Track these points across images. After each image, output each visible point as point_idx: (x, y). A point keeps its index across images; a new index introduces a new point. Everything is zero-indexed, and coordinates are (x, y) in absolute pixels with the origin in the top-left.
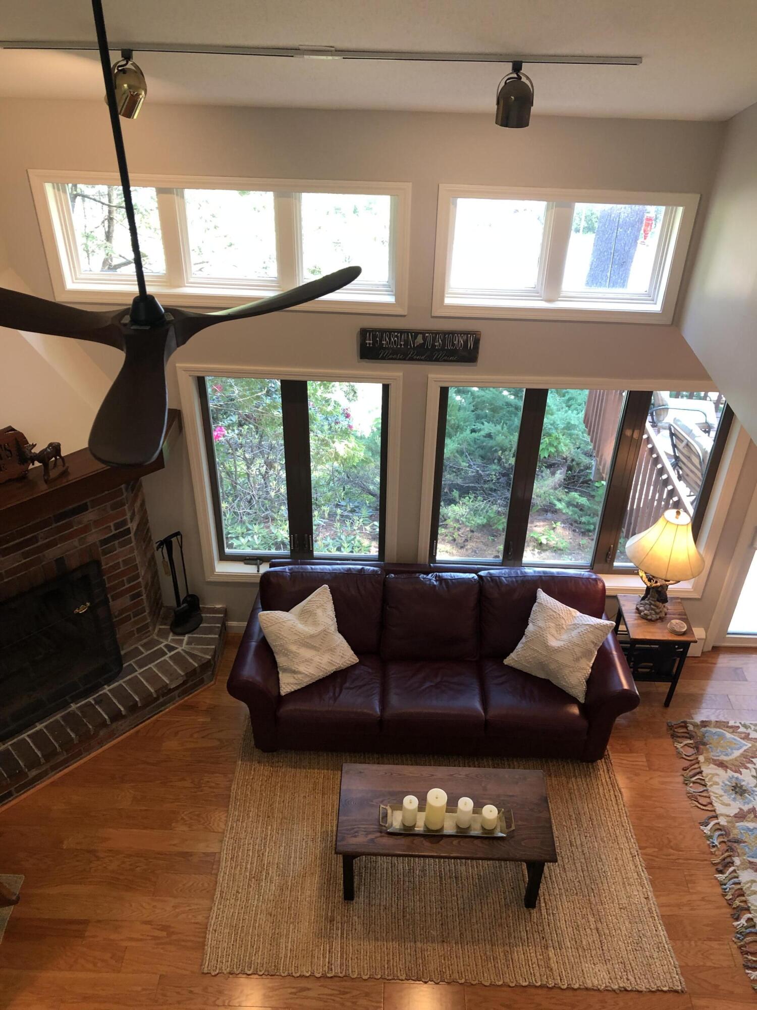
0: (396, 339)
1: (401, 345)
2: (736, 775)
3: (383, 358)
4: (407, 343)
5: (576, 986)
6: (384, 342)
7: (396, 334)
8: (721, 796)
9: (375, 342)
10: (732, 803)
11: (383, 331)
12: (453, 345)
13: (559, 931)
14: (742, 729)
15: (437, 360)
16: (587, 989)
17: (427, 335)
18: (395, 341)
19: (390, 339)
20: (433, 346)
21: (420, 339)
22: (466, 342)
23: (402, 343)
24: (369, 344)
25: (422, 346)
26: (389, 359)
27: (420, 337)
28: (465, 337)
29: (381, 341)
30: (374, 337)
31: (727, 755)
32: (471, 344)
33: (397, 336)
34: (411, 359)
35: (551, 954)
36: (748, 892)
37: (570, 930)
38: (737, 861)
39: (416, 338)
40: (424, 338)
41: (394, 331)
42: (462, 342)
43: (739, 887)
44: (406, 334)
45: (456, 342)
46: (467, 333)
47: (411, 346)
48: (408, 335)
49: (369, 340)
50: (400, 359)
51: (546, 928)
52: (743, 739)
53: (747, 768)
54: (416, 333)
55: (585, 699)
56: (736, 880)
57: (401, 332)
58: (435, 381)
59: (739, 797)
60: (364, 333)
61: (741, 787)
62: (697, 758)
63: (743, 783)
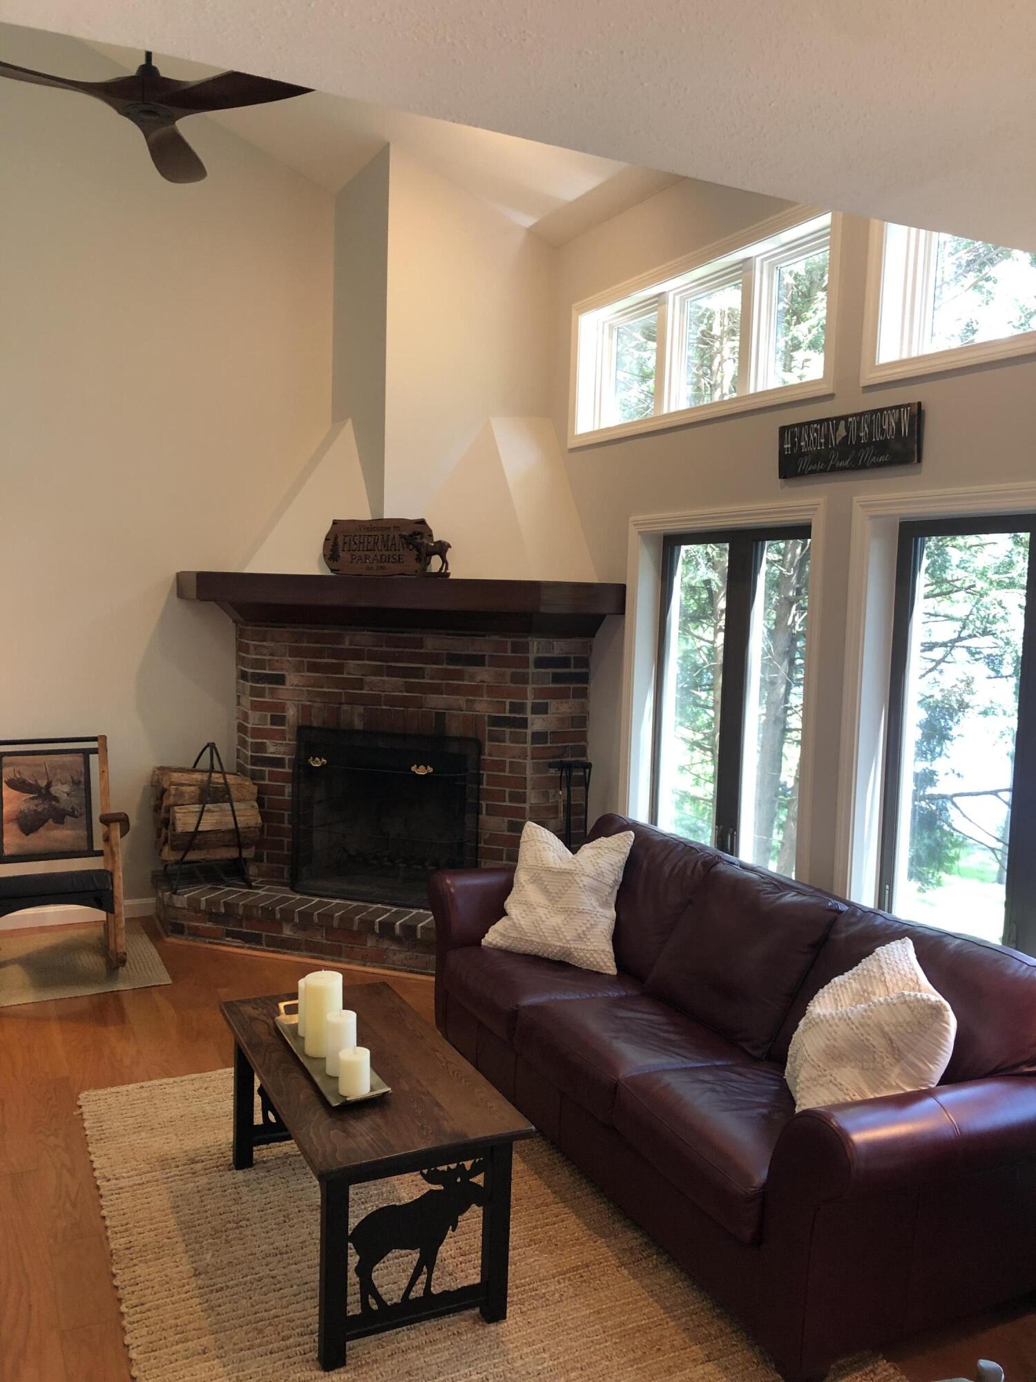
0: (815, 435)
1: (821, 445)
3: (802, 474)
6: (803, 443)
7: (815, 426)
9: (793, 444)
11: (800, 425)
12: (883, 432)
15: (864, 467)
18: (814, 438)
19: (809, 437)
20: (859, 438)
21: (842, 432)
22: (898, 424)
23: (822, 441)
24: (788, 449)
25: (845, 441)
26: (809, 474)
27: (842, 424)
28: (897, 415)
29: (799, 443)
30: (793, 437)
32: (905, 427)
33: (816, 430)
34: (834, 469)
39: (837, 429)
40: (847, 428)
41: (814, 423)
42: (893, 424)
44: (826, 424)
45: (886, 428)
46: (898, 407)
47: (831, 443)
48: (829, 426)
49: (788, 444)
50: (821, 472)
54: (837, 422)
57: (820, 422)
58: (861, 507)
60: (783, 433)
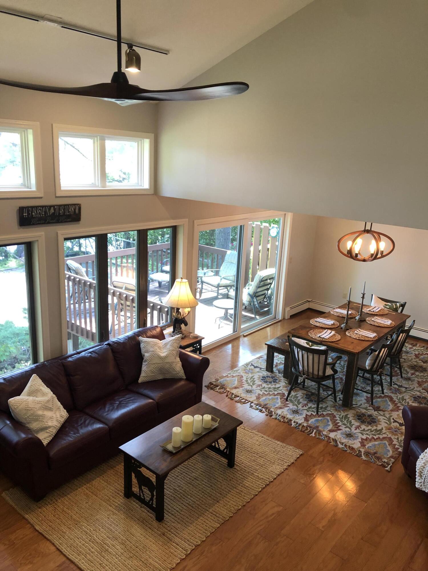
0: (40, 211)
1: (43, 215)
2: (243, 388)
3: (33, 224)
4: (45, 212)
5: (275, 477)
6: (33, 214)
7: (40, 208)
8: (247, 396)
9: (29, 214)
10: (252, 396)
11: (32, 207)
12: (69, 212)
13: (250, 466)
14: (229, 375)
15: (62, 222)
16: (279, 475)
17: (56, 207)
18: (39, 212)
19: (37, 212)
20: (59, 213)
21: (52, 211)
22: (75, 210)
23: (43, 213)
24: (26, 215)
25: (54, 213)
26: (37, 224)
27: (52, 208)
28: (74, 207)
29: (32, 213)
30: (28, 211)
31: (234, 384)
32: (77, 211)
34: (49, 223)
35: (257, 475)
36: (285, 416)
37: (253, 463)
38: (272, 410)
39: (50, 209)
40: (55, 210)
41: (39, 206)
42: (73, 210)
43: (281, 416)
45: (70, 210)
46: (75, 205)
47: (48, 215)
48: (46, 209)
49: (26, 213)
50: (42, 224)
51: (245, 468)
52: (233, 377)
53: (244, 384)
54: (50, 207)
55: (186, 376)
56: (278, 415)
57: (42, 207)
58: (62, 235)
59: (252, 393)
60: (21, 210)
61: (248, 390)
62: (227, 391)
63: (248, 389)
